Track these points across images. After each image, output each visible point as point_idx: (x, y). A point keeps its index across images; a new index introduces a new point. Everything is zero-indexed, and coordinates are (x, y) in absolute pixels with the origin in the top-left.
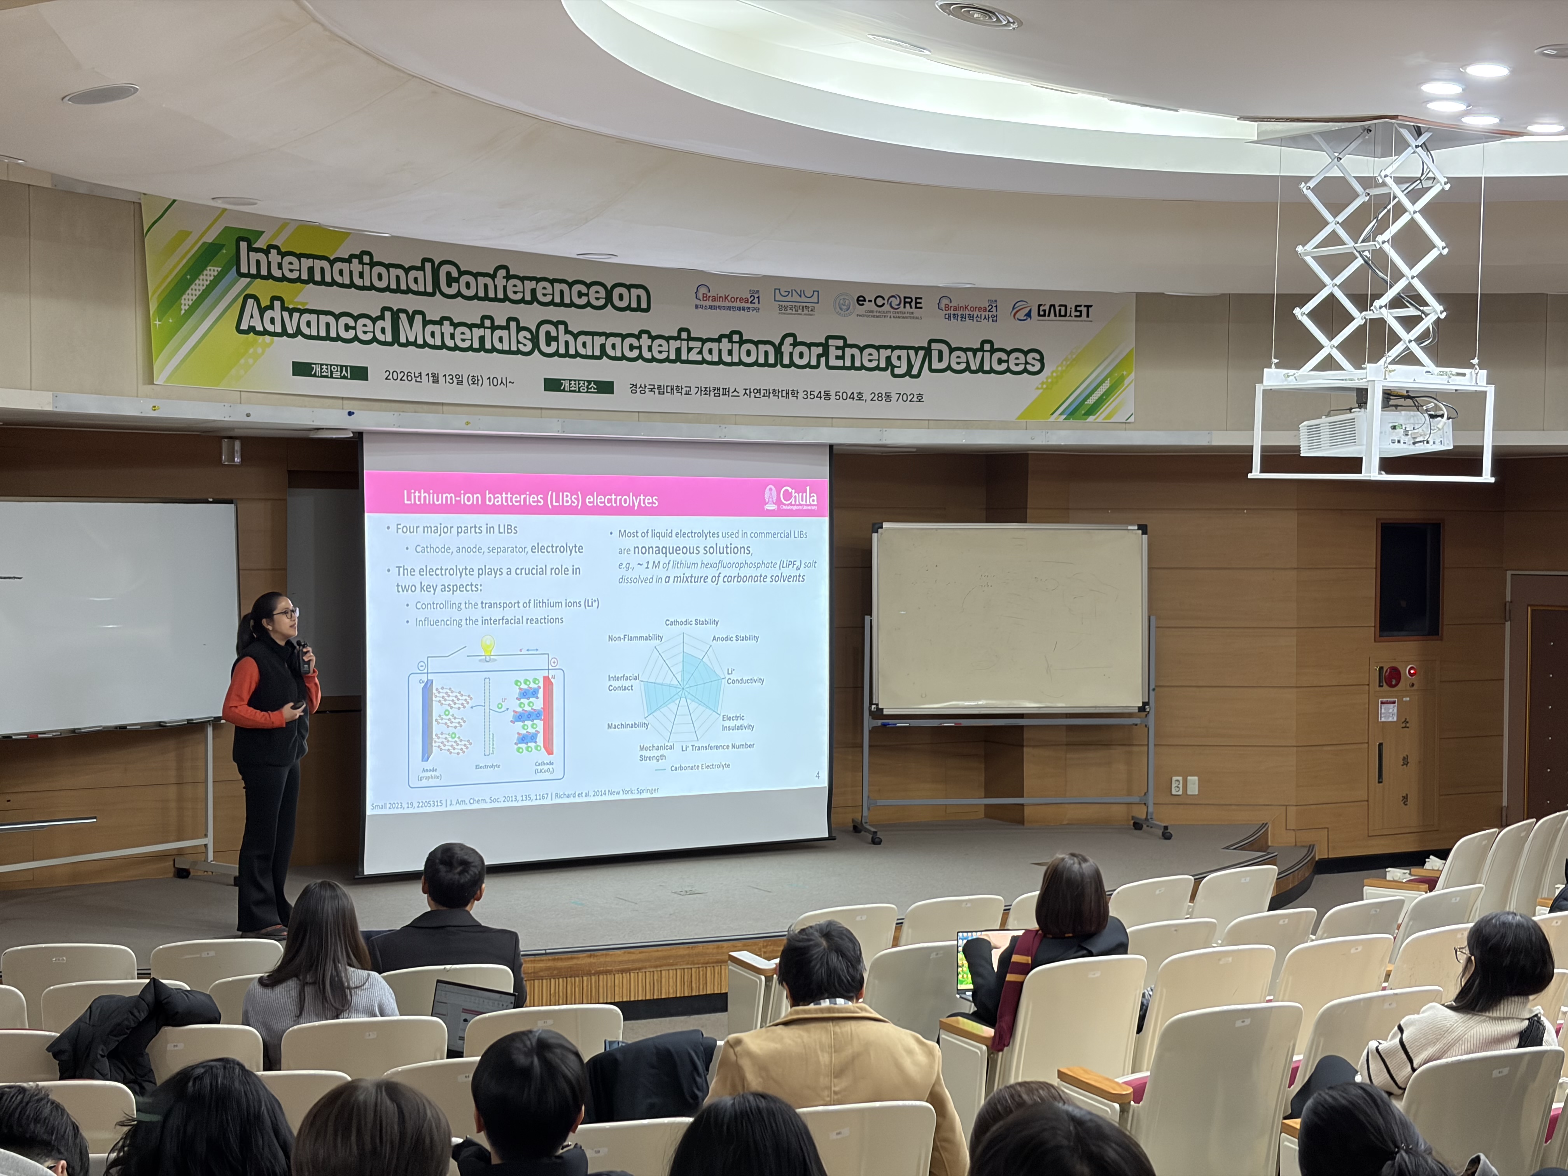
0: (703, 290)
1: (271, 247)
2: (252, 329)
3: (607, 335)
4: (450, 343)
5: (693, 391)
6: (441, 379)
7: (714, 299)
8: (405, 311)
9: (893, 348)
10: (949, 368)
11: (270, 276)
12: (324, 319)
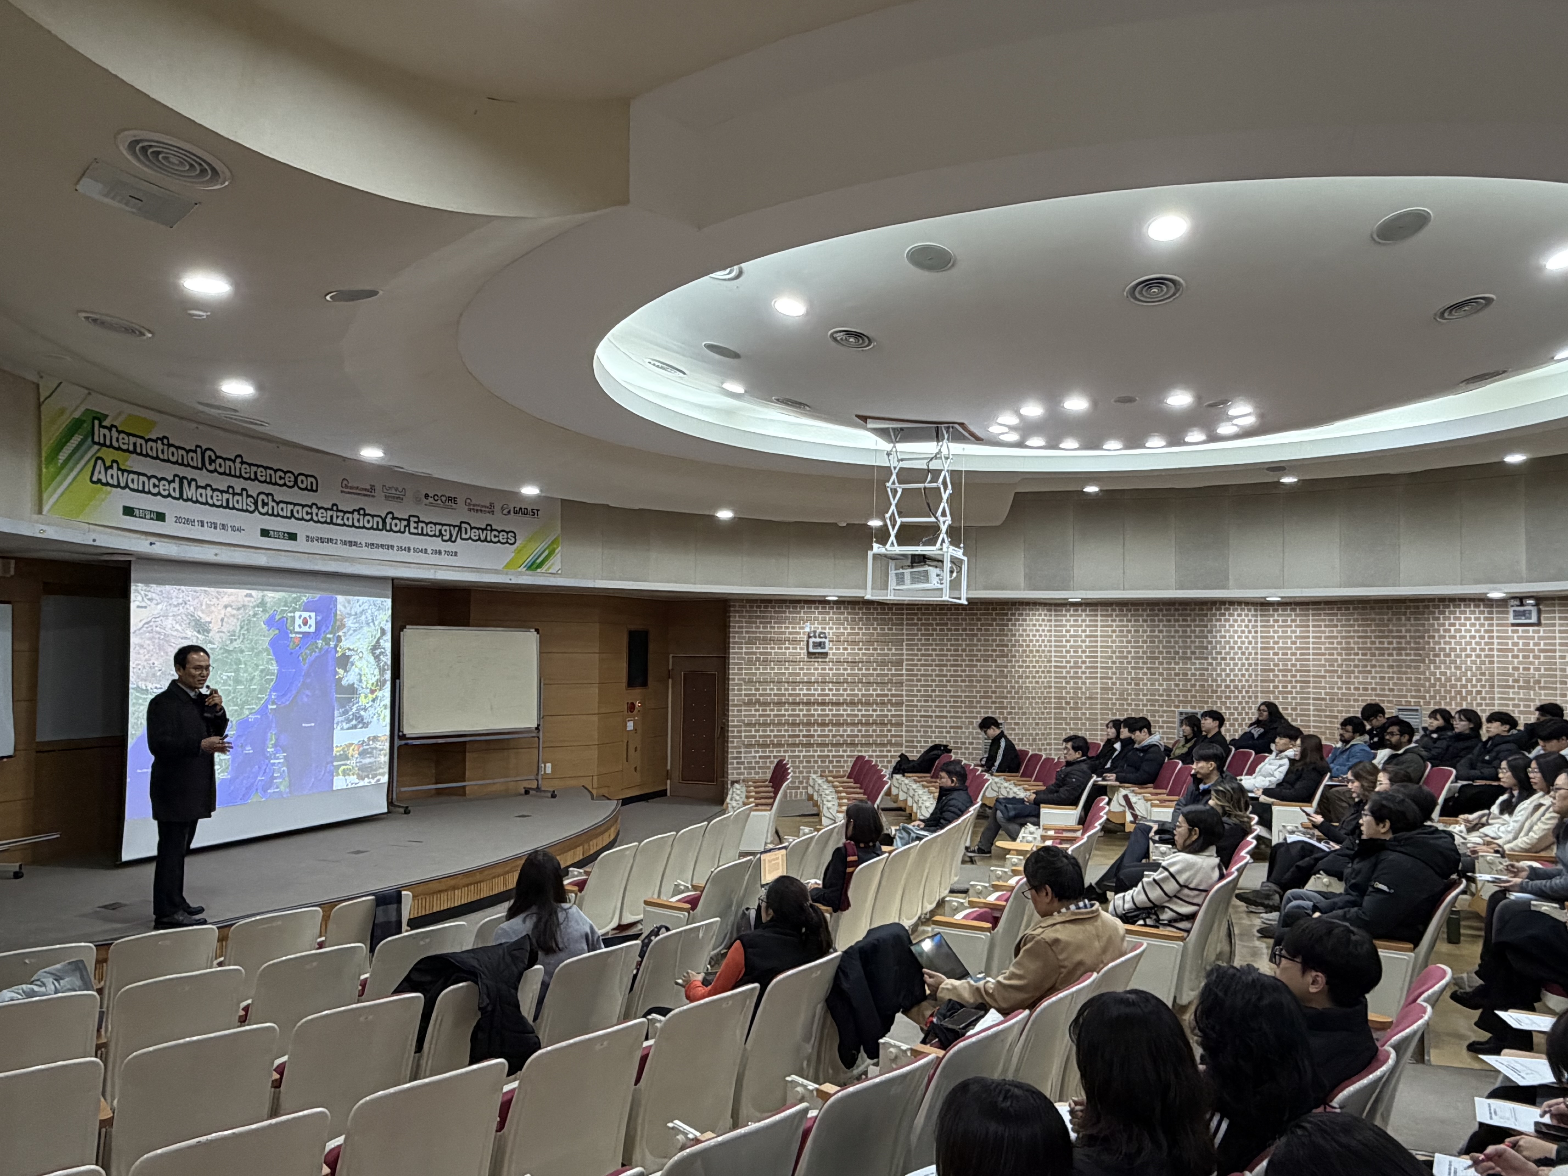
0: (345, 482)
1: (113, 426)
2: (99, 481)
3: (295, 504)
4: (210, 501)
5: (339, 542)
6: (205, 525)
7: (351, 488)
8: (186, 478)
9: (443, 525)
10: (470, 538)
11: (111, 446)
12: (142, 478)
